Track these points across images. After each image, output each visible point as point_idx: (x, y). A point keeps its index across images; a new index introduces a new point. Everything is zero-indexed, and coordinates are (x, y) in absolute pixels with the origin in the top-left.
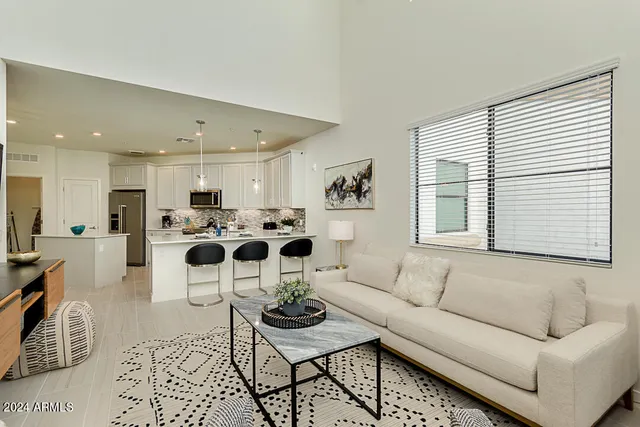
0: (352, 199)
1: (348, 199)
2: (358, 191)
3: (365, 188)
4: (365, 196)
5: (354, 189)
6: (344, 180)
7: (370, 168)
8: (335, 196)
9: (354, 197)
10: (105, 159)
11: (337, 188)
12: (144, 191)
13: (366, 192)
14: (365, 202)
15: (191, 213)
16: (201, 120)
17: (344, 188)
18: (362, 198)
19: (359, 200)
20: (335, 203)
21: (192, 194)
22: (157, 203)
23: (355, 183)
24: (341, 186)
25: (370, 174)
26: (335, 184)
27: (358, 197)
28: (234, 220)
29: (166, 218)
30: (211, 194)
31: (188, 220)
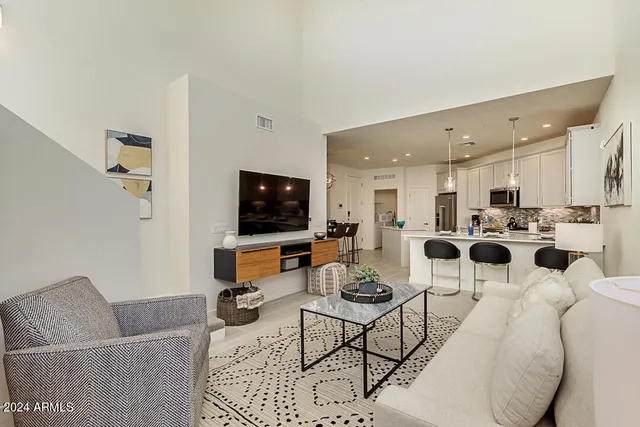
0: (615, 192)
1: (613, 190)
2: (618, 178)
3: (620, 172)
4: (620, 185)
5: (616, 174)
6: (611, 162)
8: (608, 186)
9: (616, 187)
10: (433, 169)
11: (609, 175)
12: (455, 193)
13: (621, 178)
14: (621, 195)
15: (495, 212)
16: (449, 127)
18: (619, 189)
19: (618, 192)
21: (492, 193)
22: (468, 204)
23: (616, 165)
24: (610, 171)
26: (607, 169)
28: (538, 221)
29: (475, 218)
30: (506, 192)
31: (491, 219)
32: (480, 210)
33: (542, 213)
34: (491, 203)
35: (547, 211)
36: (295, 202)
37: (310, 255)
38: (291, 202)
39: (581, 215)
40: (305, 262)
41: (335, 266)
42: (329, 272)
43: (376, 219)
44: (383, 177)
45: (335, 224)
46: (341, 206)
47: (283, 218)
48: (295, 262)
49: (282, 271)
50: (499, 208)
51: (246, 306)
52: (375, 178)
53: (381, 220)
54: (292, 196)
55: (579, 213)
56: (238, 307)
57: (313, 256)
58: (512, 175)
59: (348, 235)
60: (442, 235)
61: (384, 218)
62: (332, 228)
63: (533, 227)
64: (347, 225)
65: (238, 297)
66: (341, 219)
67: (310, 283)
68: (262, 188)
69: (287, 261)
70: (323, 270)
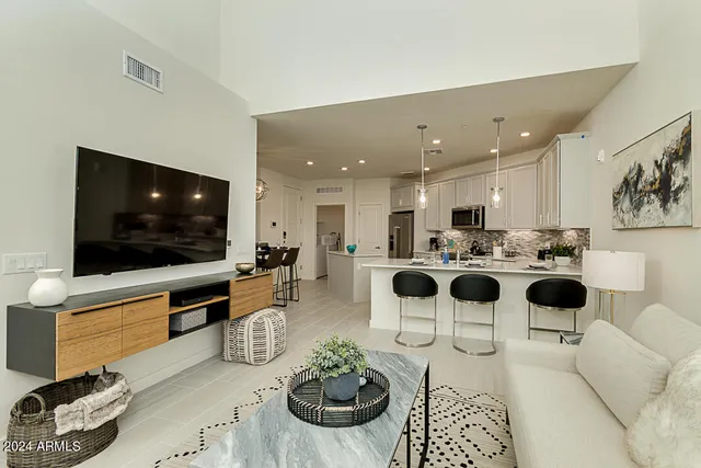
0: (652, 210)
1: (645, 208)
2: (665, 190)
3: (677, 181)
4: (676, 200)
5: (657, 186)
6: (640, 171)
7: (687, 135)
8: (626, 204)
9: (657, 203)
10: (387, 184)
11: (630, 189)
12: (412, 212)
13: (680, 188)
14: (677, 213)
15: (455, 234)
17: (640, 186)
18: (671, 205)
19: (665, 210)
20: (626, 217)
21: (454, 213)
22: (425, 225)
23: (658, 175)
24: (636, 183)
25: (687, 147)
26: (626, 182)
27: (664, 202)
28: (502, 245)
29: (433, 241)
30: (471, 211)
31: (451, 243)
32: (438, 232)
33: (507, 236)
34: (453, 224)
35: (512, 234)
36: (210, 218)
37: (227, 302)
38: (203, 218)
39: (549, 239)
40: (218, 314)
41: (270, 316)
42: (259, 327)
43: (319, 241)
44: (327, 190)
45: (266, 249)
46: (274, 224)
47: (188, 240)
48: (200, 316)
49: (173, 334)
50: (459, 230)
51: (79, 426)
52: (318, 190)
53: (323, 243)
54: (202, 207)
55: (547, 237)
56: (59, 432)
57: (232, 303)
58: (496, 189)
59: (285, 265)
60: (414, 264)
61: (326, 240)
62: (263, 254)
63: (497, 252)
64: (284, 250)
65: (60, 410)
66: (275, 242)
67: (227, 345)
68: (155, 195)
69: (184, 316)
70: (249, 323)
